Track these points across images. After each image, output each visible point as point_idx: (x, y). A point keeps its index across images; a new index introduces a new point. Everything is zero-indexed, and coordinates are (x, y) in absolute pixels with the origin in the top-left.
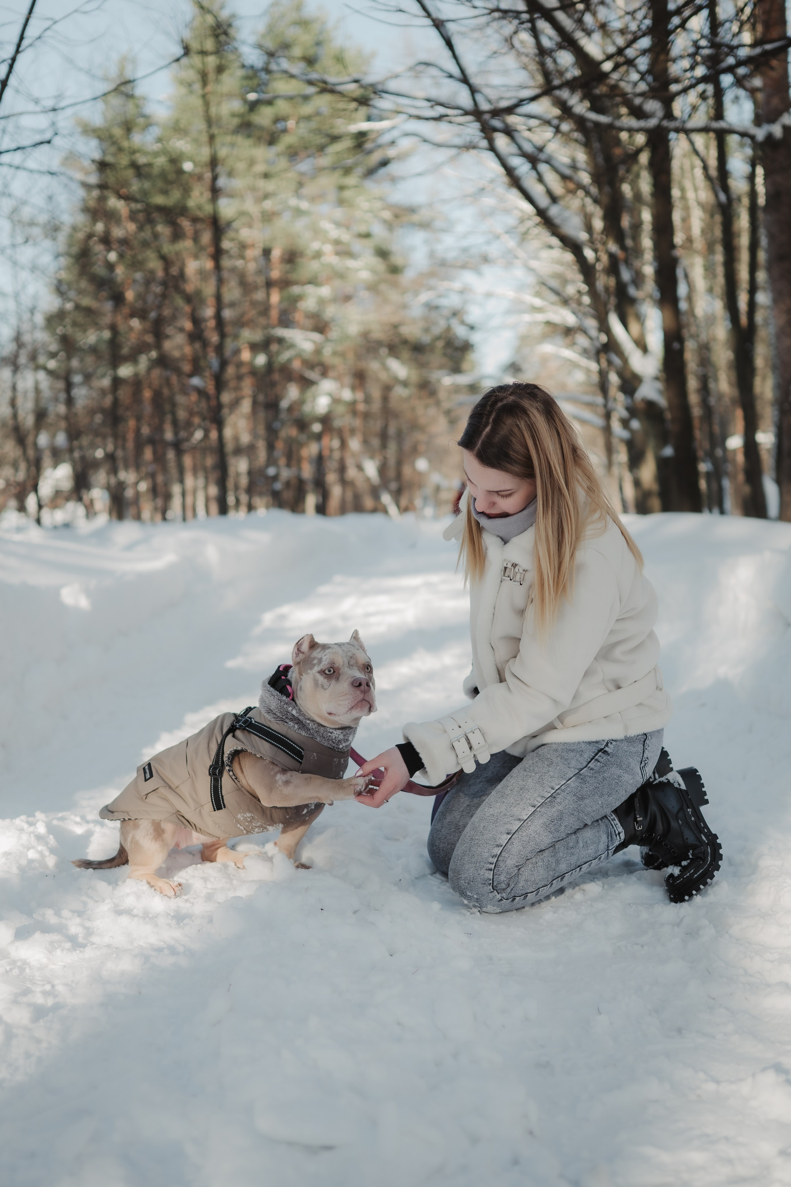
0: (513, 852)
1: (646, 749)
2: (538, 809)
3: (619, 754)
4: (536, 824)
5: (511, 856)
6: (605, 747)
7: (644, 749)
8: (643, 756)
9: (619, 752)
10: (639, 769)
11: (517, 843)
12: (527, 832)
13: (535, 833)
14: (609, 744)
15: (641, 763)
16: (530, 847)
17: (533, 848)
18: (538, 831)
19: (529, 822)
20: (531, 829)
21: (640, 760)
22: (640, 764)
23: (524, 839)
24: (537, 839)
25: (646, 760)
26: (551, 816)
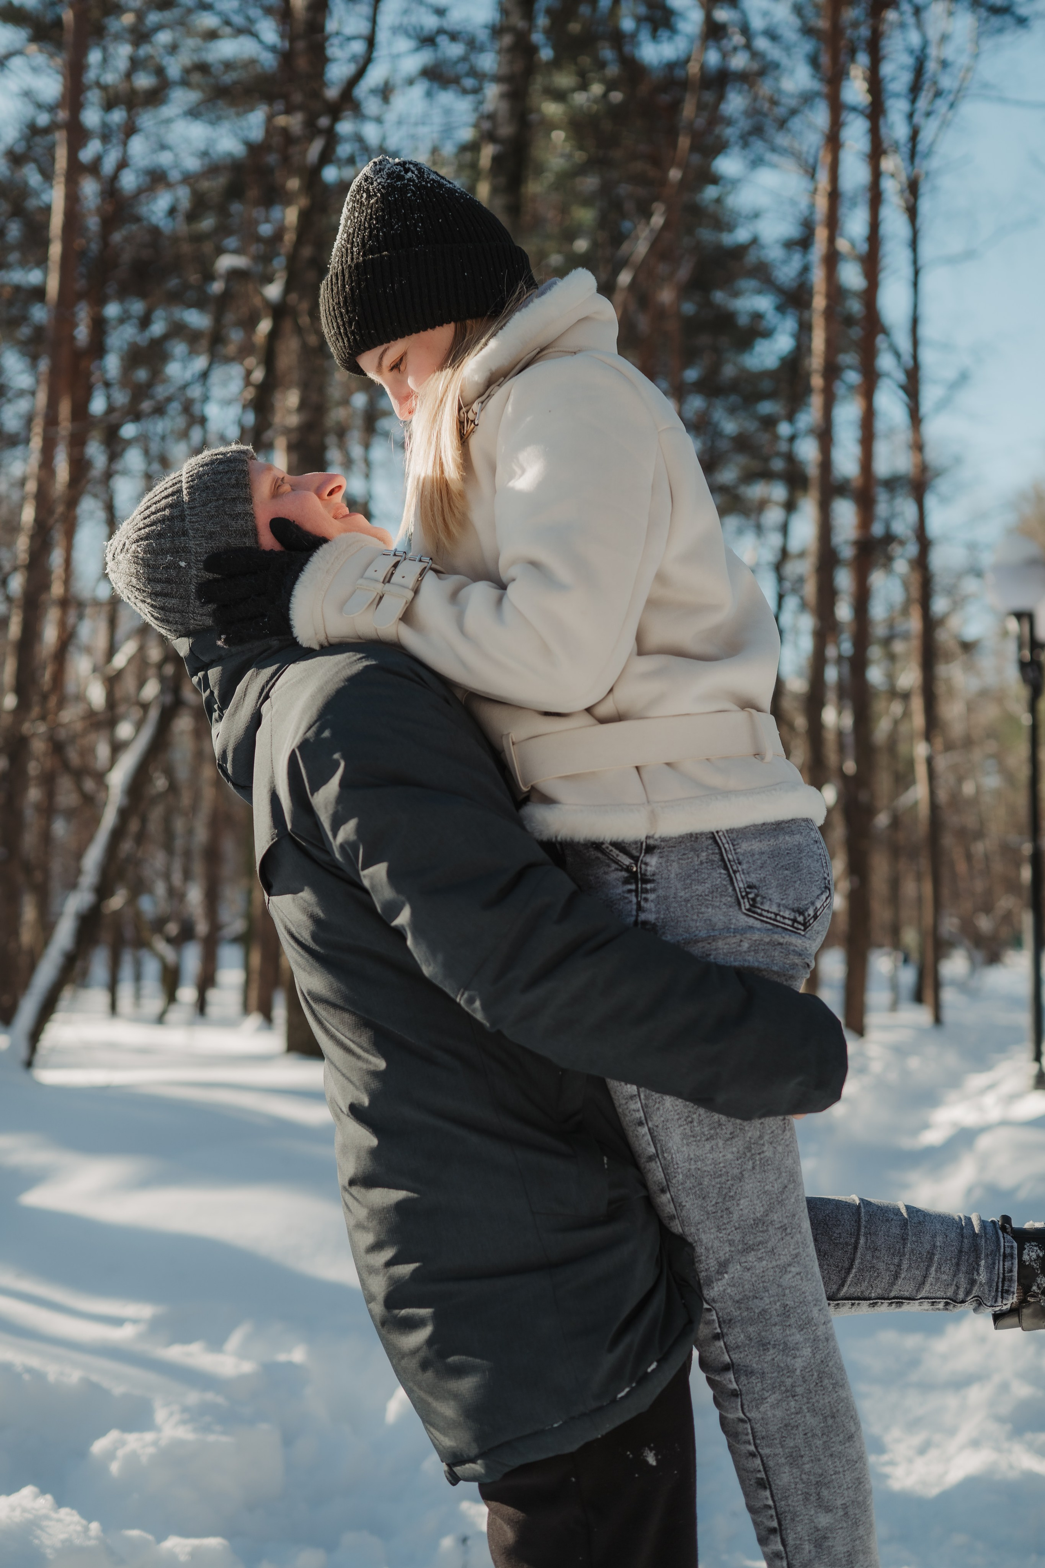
0: (697, 1218)
1: (735, 872)
2: (650, 1124)
3: (674, 912)
4: (675, 1148)
5: (699, 1226)
6: (637, 916)
7: (729, 875)
8: (734, 889)
9: (672, 910)
10: (744, 917)
11: (687, 1199)
12: (679, 1170)
13: (692, 1162)
14: (642, 903)
15: (739, 904)
16: (711, 1188)
17: (718, 1186)
18: (692, 1156)
19: (666, 1155)
20: (679, 1162)
21: (733, 900)
22: (737, 908)
23: (688, 1184)
24: (705, 1168)
25: (747, 893)
26: (677, 1117)
